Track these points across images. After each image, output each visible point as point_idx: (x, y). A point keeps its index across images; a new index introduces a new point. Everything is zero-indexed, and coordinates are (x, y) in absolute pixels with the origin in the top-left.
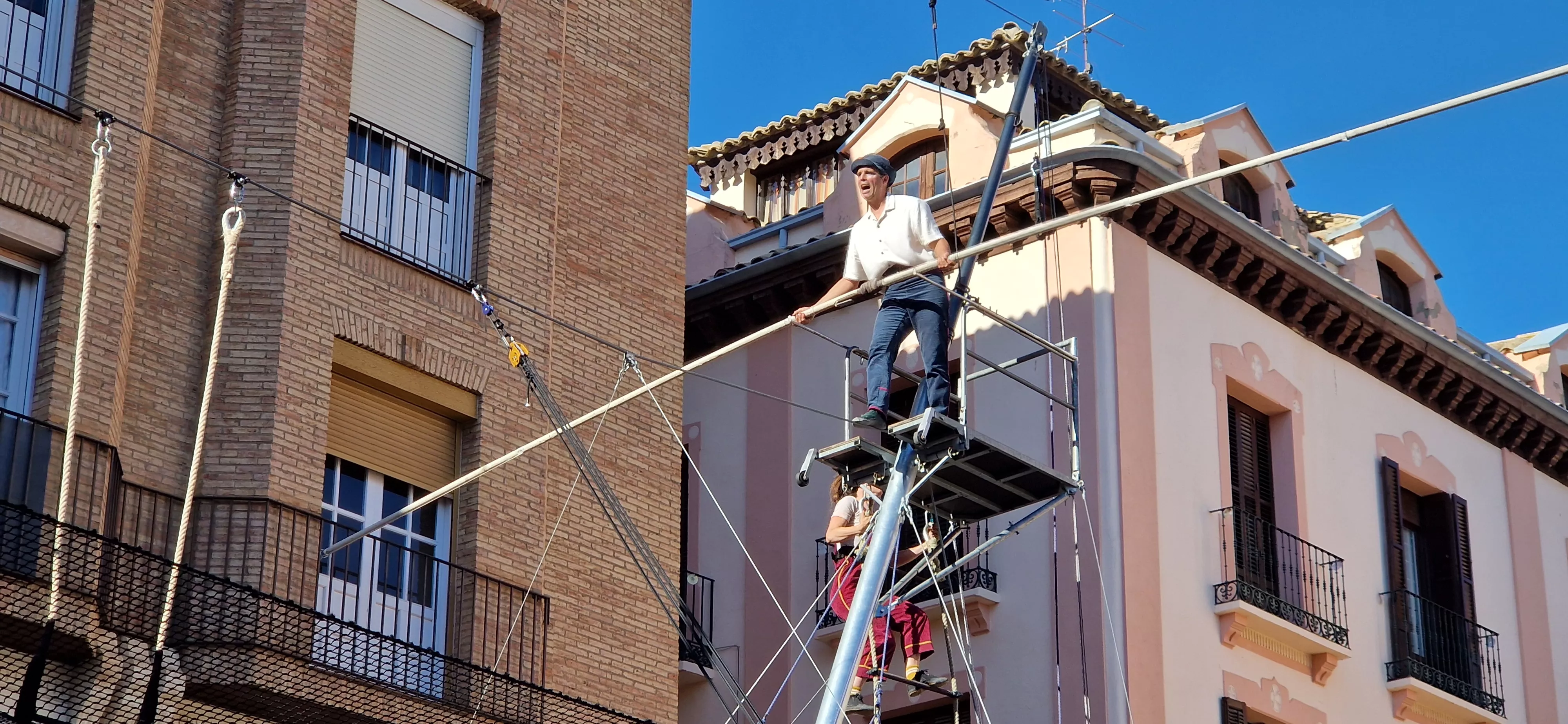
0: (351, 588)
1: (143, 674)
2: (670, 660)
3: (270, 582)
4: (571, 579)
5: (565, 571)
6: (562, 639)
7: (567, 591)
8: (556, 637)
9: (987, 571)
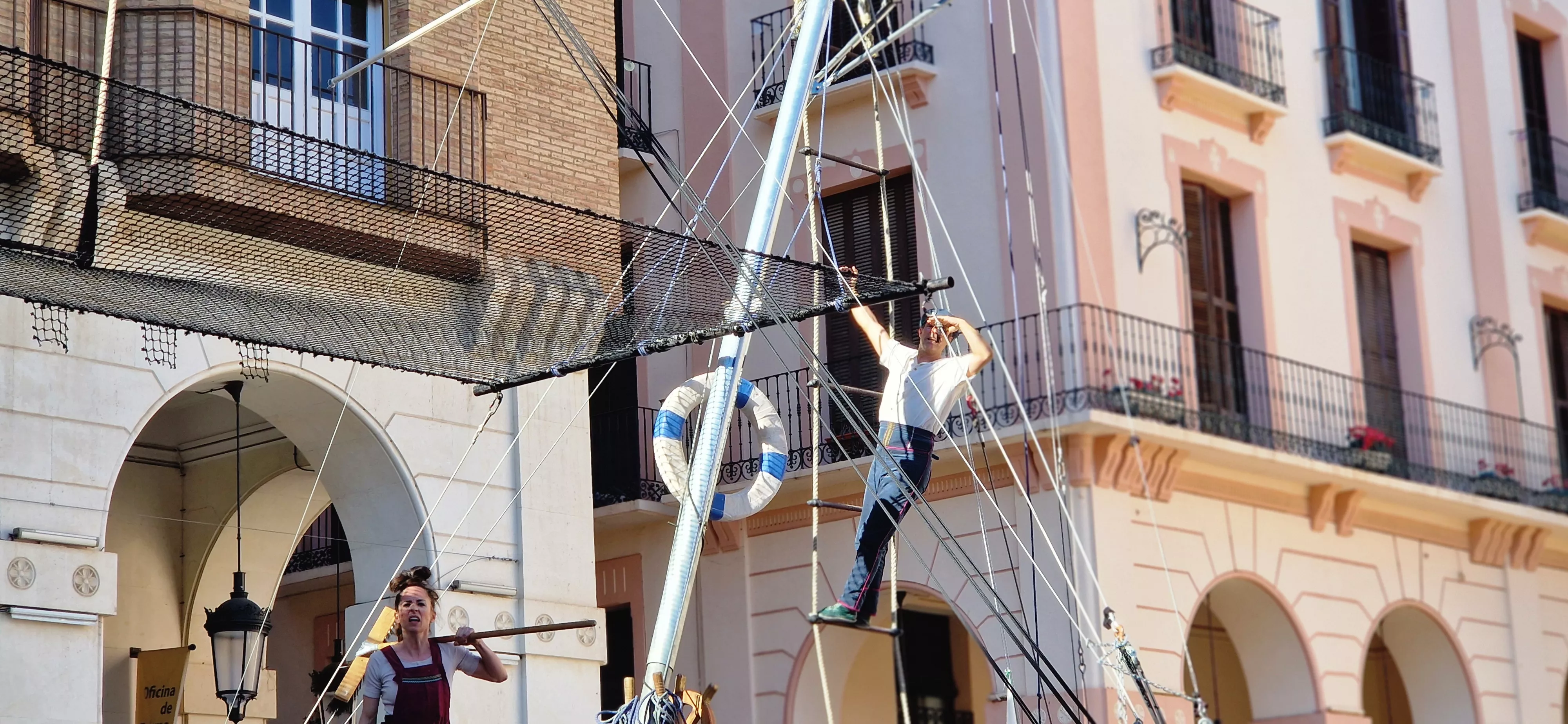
0: (285, 94)
1: (81, 187)
2: (609, 148)
3: (203, 92)
4: (507, 73)
5: (501, 66)
6: (501, 134)
7: (504, 86)
8: (494, 132)
9: (923, 45)
